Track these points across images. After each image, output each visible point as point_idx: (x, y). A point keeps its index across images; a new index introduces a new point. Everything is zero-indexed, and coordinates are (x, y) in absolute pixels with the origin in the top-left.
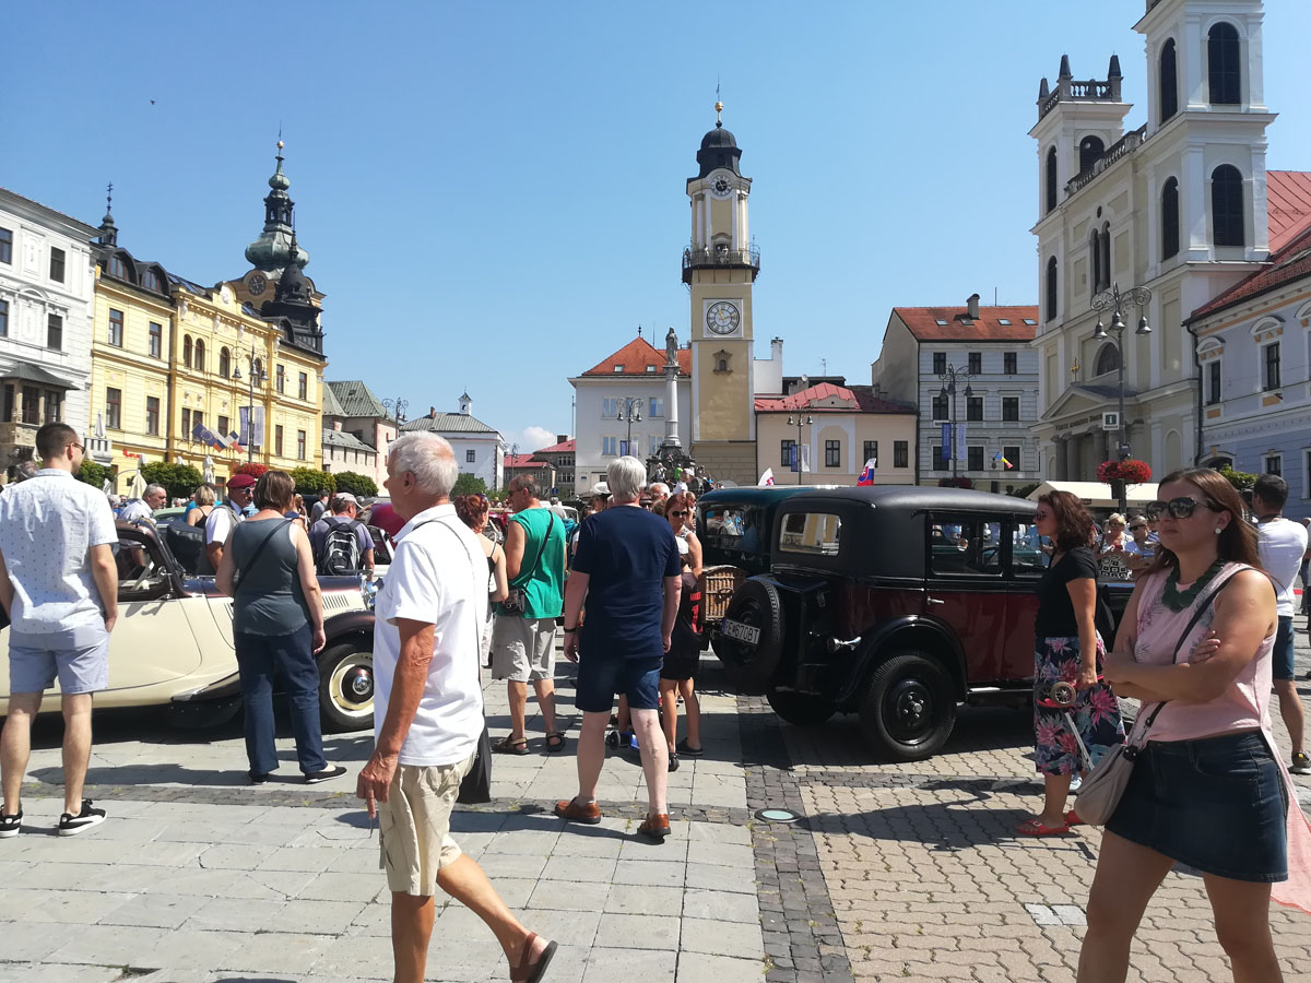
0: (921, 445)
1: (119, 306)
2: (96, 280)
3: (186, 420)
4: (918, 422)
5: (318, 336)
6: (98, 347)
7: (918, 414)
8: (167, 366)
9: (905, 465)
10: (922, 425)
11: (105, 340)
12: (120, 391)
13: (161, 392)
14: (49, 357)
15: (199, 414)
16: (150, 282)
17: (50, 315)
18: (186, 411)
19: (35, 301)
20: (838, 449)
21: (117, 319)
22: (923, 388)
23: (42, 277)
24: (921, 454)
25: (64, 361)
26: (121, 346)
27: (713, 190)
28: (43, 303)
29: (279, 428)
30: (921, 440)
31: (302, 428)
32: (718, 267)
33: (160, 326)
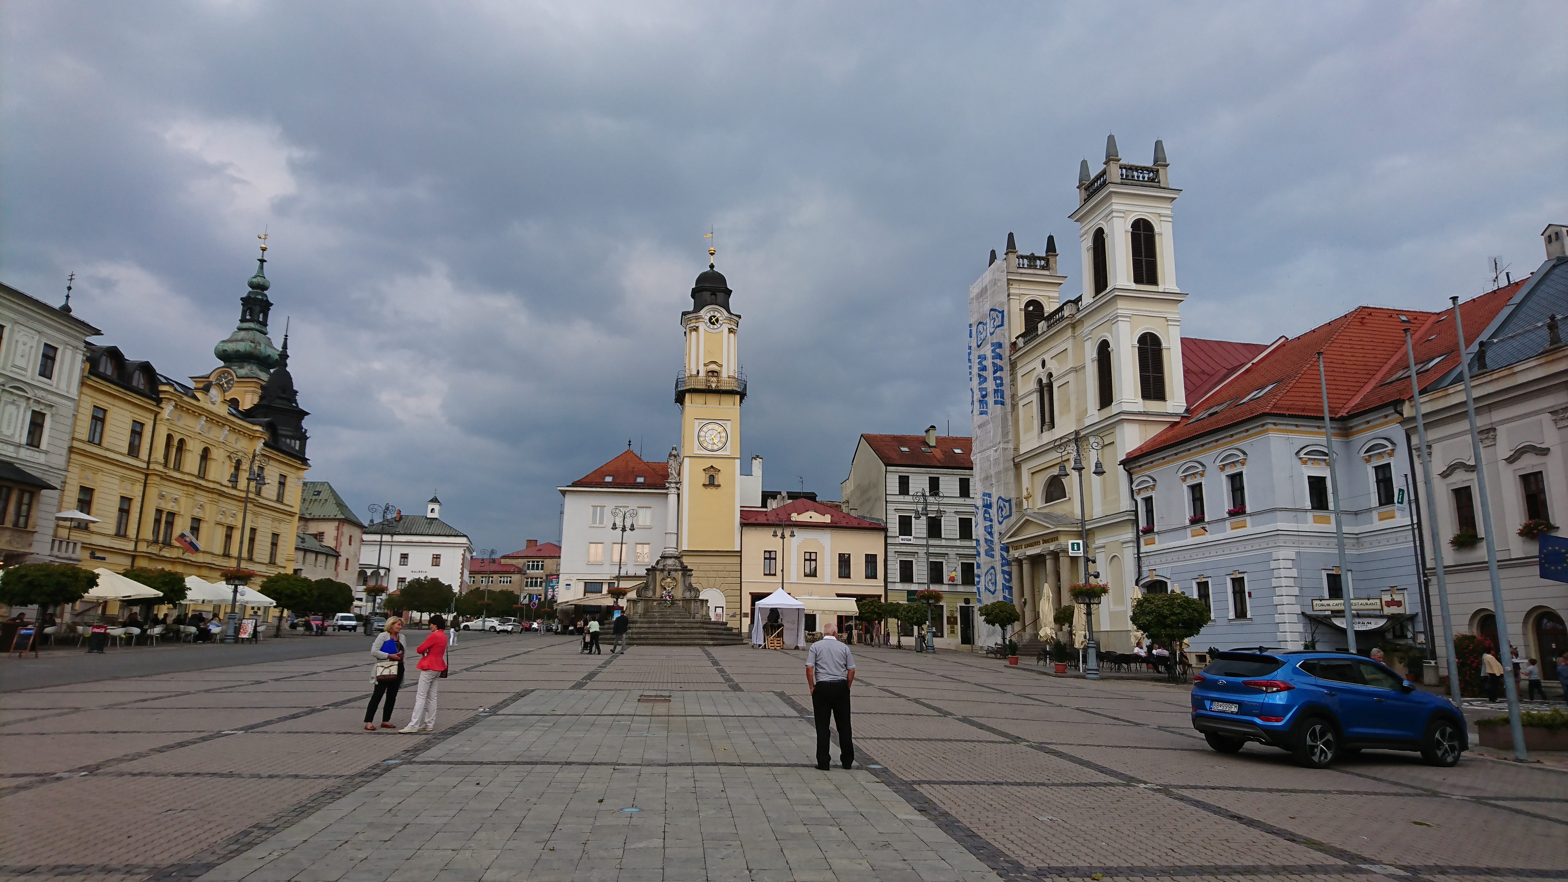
0: (889, 558)
1: (103, 402)
2: (83, 377)
3: (157, 521)
4: (886, 537)
5: (303, 438)
6: (76, 444)
7: (885, 530)
8: (144, 466)
9: (875, 577)
10: (889, 541)
11: (85, 437)
12: (93, 490)
13: (136, 492)
14: (26, 454)
15: (172, 515)
16: (138, 380)
17: (34, 411)
18: (159, 511)
19: (19, 396)
20: (815, 560)
21: (99, 418)
22: (891, 507)
23: (31, 372)
24: (889, 567)
25: (41, 458)
26: (100, 444)
27: (706, 323)
28: (29, 399)
29: (253, 530)
30: (889, 554)
31: (276, 531)
32: (708, 391)
33: (142, 425)
